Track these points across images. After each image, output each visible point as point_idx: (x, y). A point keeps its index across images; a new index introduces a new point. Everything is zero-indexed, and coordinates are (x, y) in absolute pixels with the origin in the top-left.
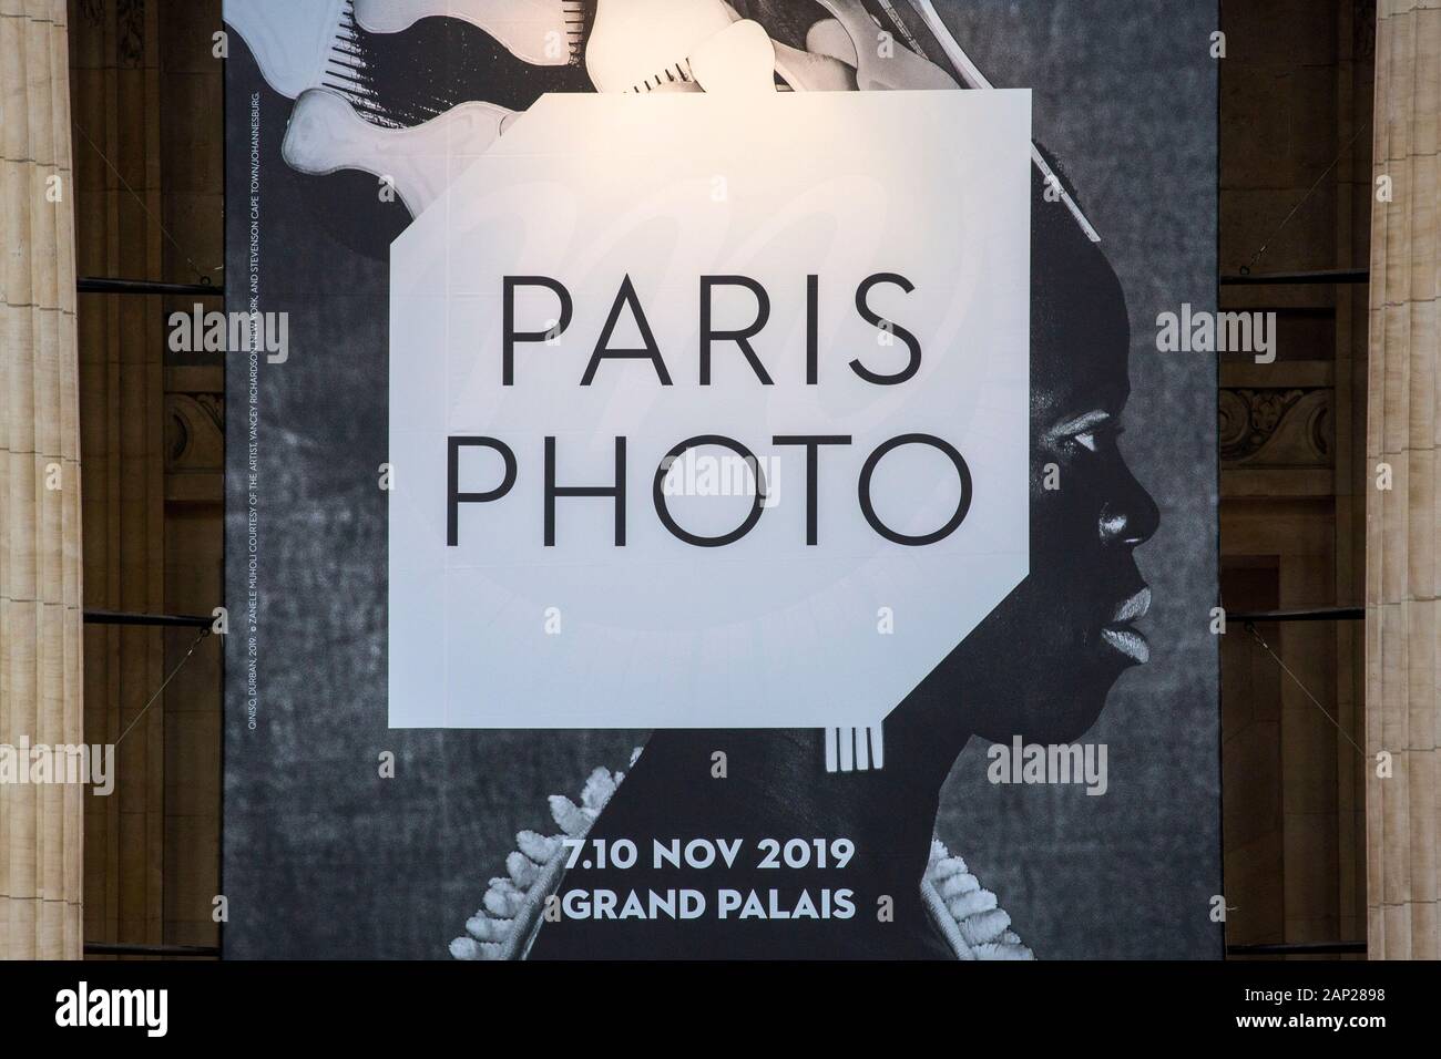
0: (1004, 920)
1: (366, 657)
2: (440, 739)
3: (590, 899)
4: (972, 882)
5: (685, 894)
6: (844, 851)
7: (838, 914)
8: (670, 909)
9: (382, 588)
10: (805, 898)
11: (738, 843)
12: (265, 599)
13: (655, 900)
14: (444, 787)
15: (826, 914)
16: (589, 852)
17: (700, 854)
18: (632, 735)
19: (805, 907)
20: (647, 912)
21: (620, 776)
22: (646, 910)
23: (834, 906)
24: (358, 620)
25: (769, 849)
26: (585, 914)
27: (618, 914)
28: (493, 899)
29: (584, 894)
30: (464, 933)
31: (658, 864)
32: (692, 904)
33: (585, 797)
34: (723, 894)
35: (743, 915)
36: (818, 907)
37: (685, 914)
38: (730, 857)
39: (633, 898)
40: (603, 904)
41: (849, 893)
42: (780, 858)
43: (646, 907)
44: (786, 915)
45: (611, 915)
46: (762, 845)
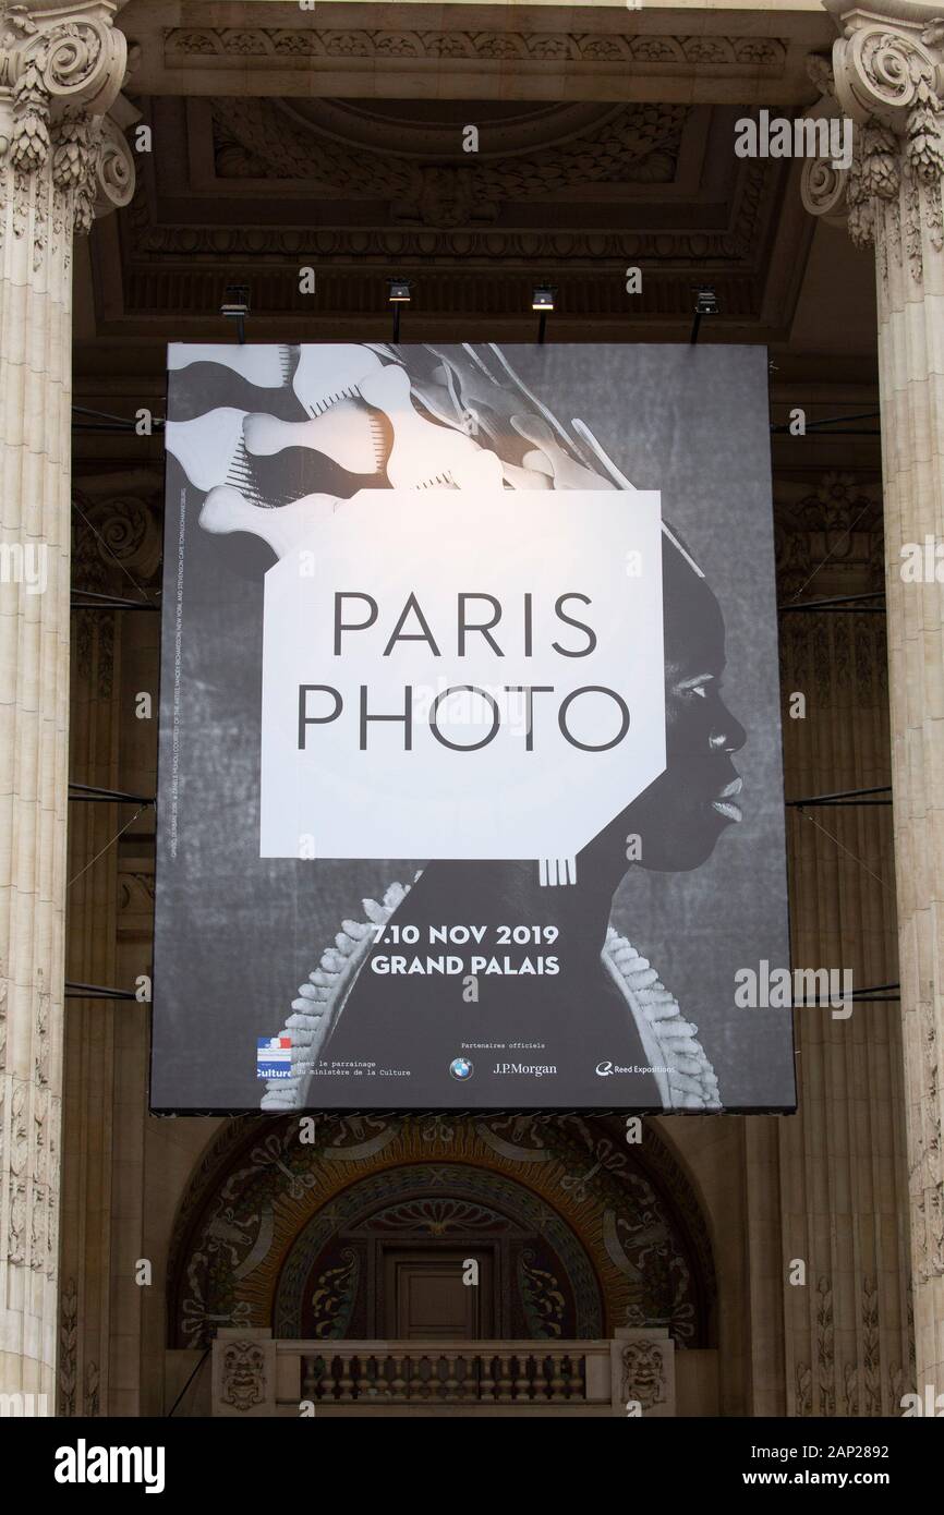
0: (654, 975)
1: (247, 815)
2: (293, 864)
3: (389, 962)
4: (634, 953)
5: (450, 959)
6: (552, 934)
7: (548, 971)
8: (440, 968)
9: (257, 774)
10: (527, 962)
11: (484, 929)
12: (183, 780)
13: (430, 962)
14: (295, 893)
15: (541, 972)
16: (388, 933)
17: (460, 935)
18: (416, 863)
19: (527, 967)
20: (426, 970)
21: (408, 888)
22: (425, 969)
23: (545, 967)
24: (241, 793)
25: (504, 932)
26: (386, 971)
27: (407, 971)
28: (326, 961)
29: (385, 959)
30: (308, 981)
31: (432, 941)
32: (455, 965)
33: (386, 900)
34: (474, 959)
35: (488, 972)
36: (536, 967)
37: (450, 971)
38: (479, 937)
39: (416, 961)
40: (397, 965)
41: (555, 959)
42: (511, 937)
43: (425, 966)
44: (515, 972)
45: (403, 972)
46: (499, 930)
